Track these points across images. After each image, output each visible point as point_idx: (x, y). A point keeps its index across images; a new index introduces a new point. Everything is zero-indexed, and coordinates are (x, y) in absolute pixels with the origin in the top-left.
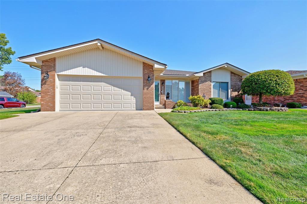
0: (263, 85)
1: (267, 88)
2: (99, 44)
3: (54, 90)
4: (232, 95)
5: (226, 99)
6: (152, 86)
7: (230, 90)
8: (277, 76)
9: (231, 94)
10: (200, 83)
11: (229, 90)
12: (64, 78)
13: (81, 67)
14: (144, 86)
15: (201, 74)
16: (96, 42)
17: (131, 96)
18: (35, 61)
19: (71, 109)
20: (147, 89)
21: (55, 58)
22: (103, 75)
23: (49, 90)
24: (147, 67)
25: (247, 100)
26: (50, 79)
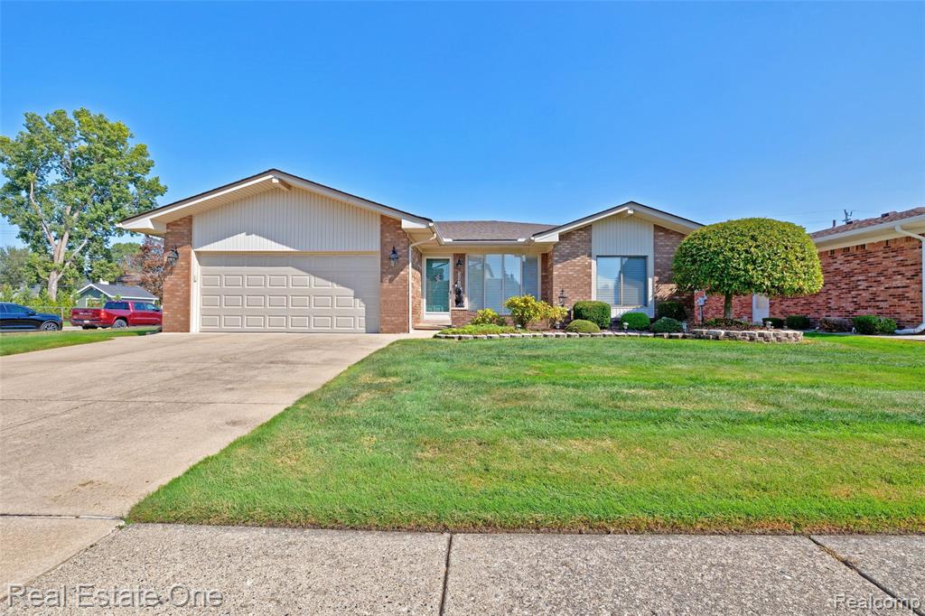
0: (710, 265)
1: (722, 272)
2: (275, 181)
3: (188, 285)
4: (658, 295)
5: (639, 307)
6: (402, 273)
7: (653, 279)
8: (753, 238)
9: (656, 289)
10: (557, 261)
11: (650, 280)
12: (208, 259)
13: (244, 234)
14: (382, 273)
15: (554, 237)
16: (270, 176)
17: (355, 297)
18: (150, 226)
19: (223, 327)
20: (391, 281)
21: (191, 216)
22: (288, 249)
23: (177, 285)
24: (389, 226)
25: (757, 307)
26: (181, 263)
